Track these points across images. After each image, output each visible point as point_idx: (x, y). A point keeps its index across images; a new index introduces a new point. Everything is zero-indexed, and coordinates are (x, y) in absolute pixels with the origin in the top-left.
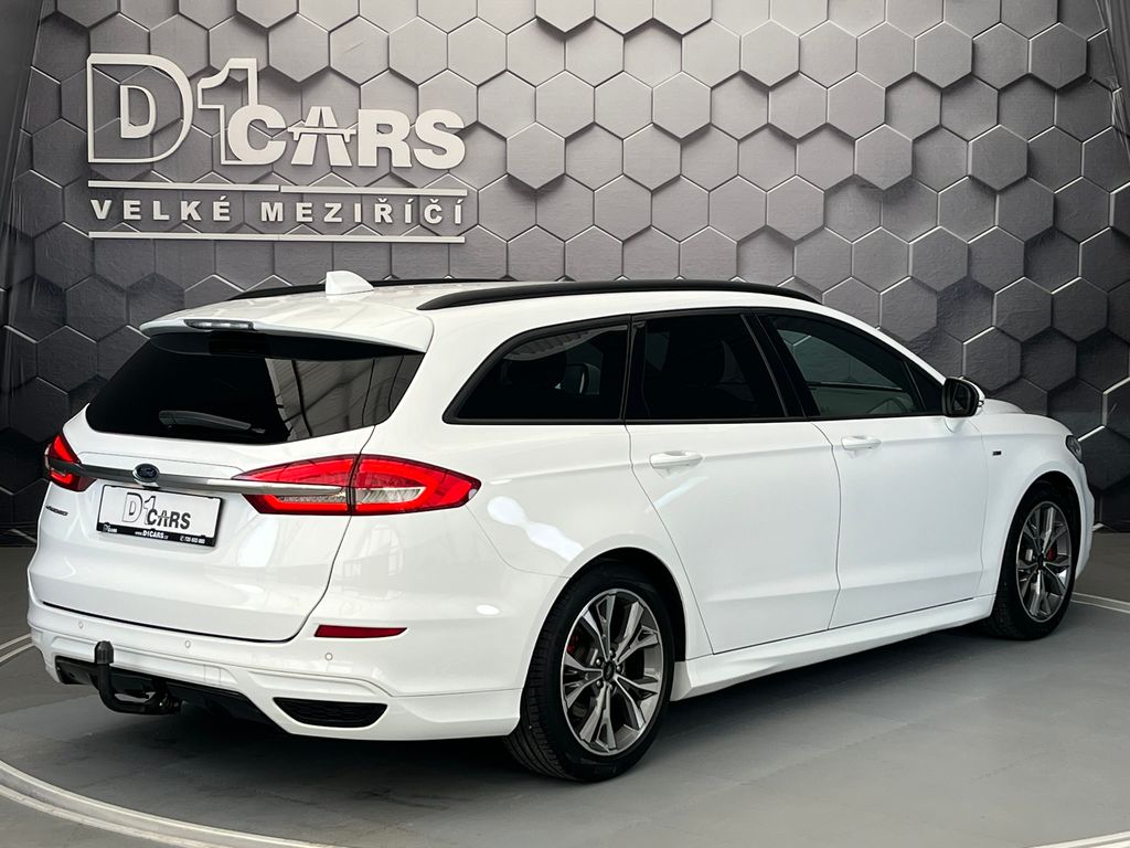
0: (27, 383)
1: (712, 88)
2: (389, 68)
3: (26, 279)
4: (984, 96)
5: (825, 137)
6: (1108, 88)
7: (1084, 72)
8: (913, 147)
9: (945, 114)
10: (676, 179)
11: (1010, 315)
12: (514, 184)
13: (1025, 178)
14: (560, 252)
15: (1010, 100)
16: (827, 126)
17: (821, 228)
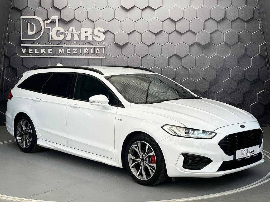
0: (8, 89)
1: (162, 22)
2: (88, 18)
3: (8, 66)
4: (228, 23)
5: (189, 33)
6: (258, 21)
7: (252, 17)
8: (210, 35)
9: (218, 27)
10: (154, 43)
11: (234, 75)
12: (116, 44)
13: (238, 42)
14: (127, 60)
15: (234, 24)
16: (190, 30)
17: (188, 54)
